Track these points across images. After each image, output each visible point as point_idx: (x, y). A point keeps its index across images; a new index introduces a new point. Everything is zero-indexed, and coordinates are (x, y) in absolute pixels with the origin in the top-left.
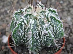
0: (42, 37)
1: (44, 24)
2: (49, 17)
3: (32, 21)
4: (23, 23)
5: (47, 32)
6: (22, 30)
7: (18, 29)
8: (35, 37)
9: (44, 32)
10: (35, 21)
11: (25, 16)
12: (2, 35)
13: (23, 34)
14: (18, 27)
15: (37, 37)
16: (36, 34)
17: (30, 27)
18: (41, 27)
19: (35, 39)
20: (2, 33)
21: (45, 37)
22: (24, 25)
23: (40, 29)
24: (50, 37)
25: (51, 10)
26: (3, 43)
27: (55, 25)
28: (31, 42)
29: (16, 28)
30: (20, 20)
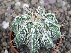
0: (41, 42)
1: (44, 33)
2: (48, 24)
3: (33, 30)
4: (24, 31)
5: (46, 39)
6: (24, 36)
7: (20, 35)
8: (36, 43)
9: (44, 39)
10: (35, 30)
11: (27, 25)
12: (1, 20)
13: (25, 39)
14: (20, 34)
15: (37, 42)
16: (37, 40)
17: (31, 36)
18: (40, 35)
19: (35, 44)
20: (1, 19)
21: (45, 42)
22: (26, 32)
23: (40, 36)
24: (49, 43)
25: (50, 15)
26: (3, 28)
27: (53, 31)
28: (32, 48)
29: (18, 35)
30: (22, 29)
